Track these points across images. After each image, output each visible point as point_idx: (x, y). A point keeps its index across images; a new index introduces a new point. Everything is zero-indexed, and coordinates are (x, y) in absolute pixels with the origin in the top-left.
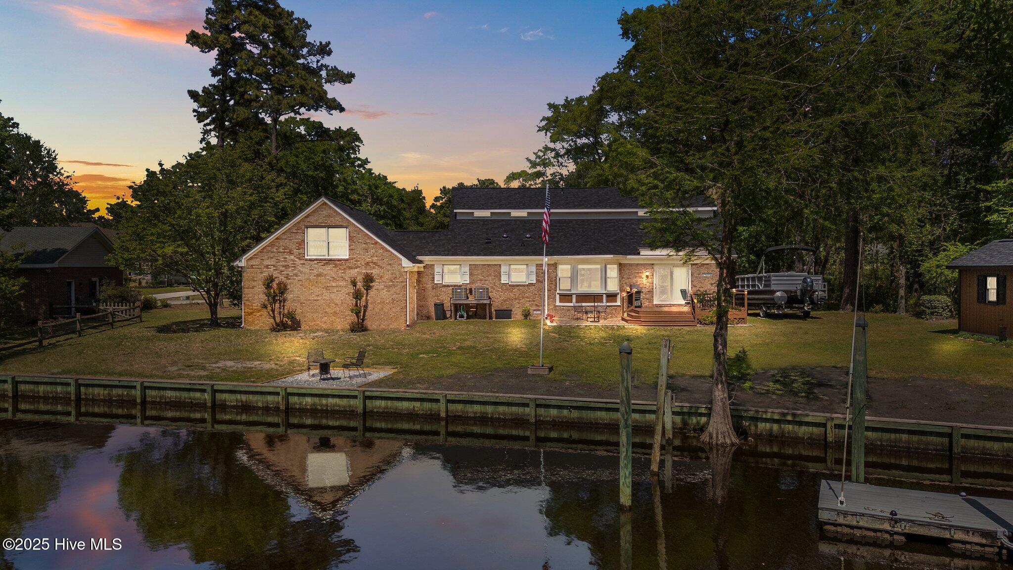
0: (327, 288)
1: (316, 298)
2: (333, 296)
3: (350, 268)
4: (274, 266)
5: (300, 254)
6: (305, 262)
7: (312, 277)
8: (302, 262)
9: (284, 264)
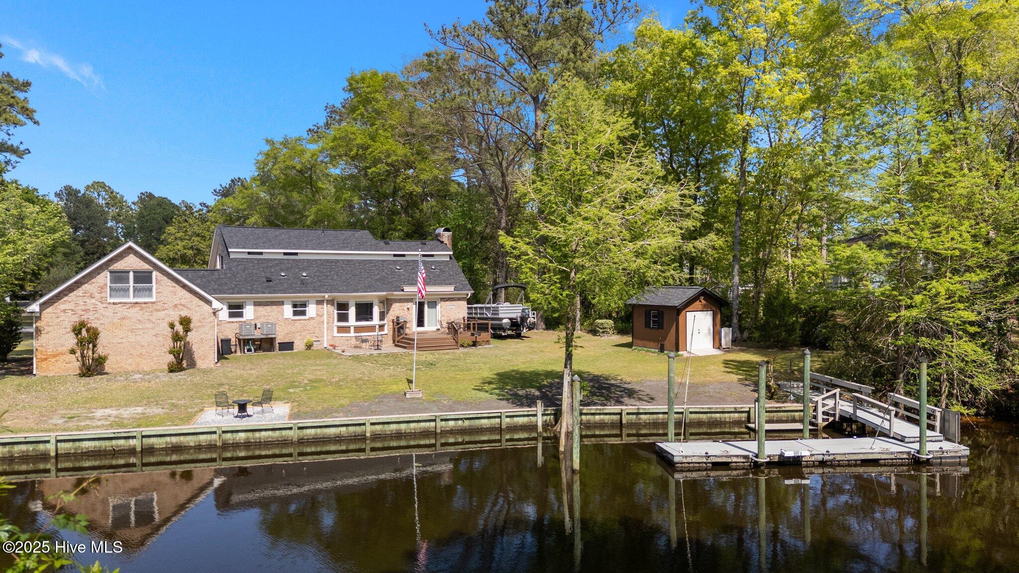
0: (132, 331)
1: (120, 341)
2: (138, 338)
3: (157, 310)
4: (72, 310)
5: (102, 298)
6: (108, 306)
7: (116, 320)
8: (104, 305)
9: (84, 308)
